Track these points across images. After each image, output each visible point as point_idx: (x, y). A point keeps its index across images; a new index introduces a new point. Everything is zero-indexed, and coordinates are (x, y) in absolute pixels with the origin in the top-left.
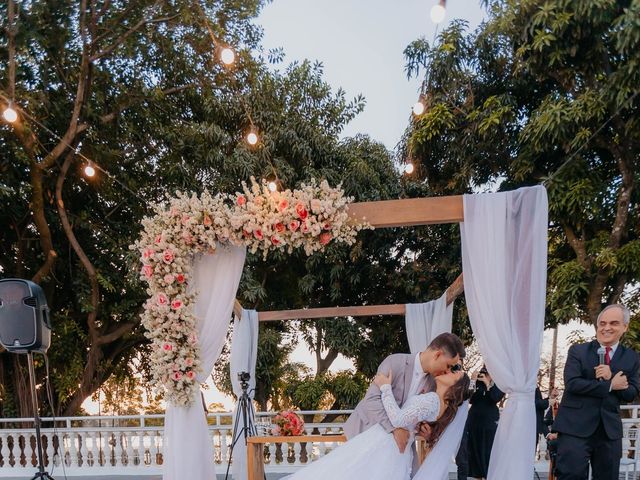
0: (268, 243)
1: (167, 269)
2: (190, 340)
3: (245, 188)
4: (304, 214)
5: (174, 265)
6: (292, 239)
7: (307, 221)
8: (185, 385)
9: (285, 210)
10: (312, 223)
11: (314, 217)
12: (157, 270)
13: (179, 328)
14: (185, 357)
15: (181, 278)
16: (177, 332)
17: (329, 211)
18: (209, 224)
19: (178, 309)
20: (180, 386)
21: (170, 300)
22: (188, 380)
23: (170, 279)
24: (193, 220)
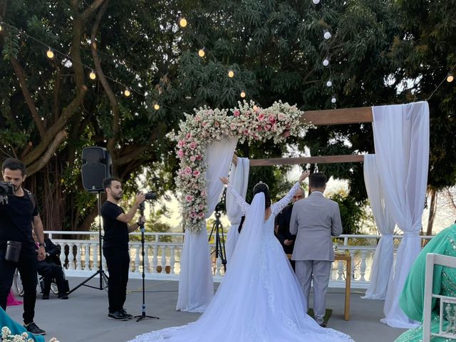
0: (251, 138)
1: (192, 153)
2: (202, 194)
3: (240, 106)
4: (274, 121)
5: (196, 150)
6: (266, 135)
7: (275, 125)
8: (198, 220)
9: (262, 120)
10: (278, 127)
11: (279, 124)
12: (186, 153)
13: (196, 187)
14: (199, 204)
15: (199, 157)
16: (195, 190)
17: (288, 120)
18: (217, 126)
19: (197, 176)
20: (194, 221)
21: (193, 171)
22: (200, 218)
23: (193, 158)
24: (208, 125)
